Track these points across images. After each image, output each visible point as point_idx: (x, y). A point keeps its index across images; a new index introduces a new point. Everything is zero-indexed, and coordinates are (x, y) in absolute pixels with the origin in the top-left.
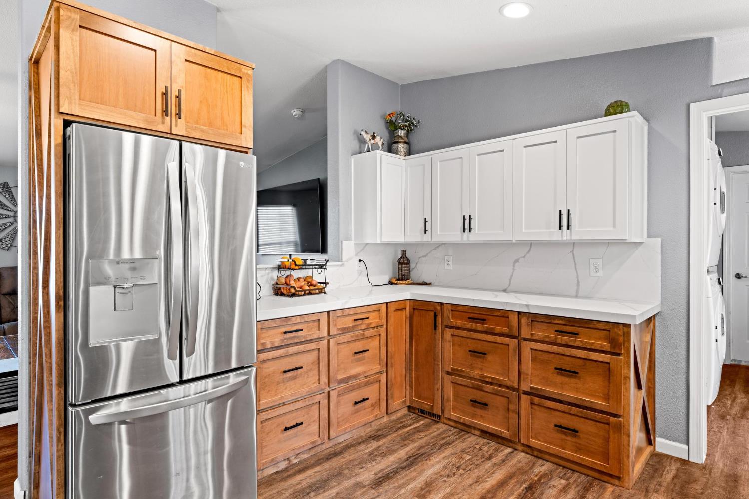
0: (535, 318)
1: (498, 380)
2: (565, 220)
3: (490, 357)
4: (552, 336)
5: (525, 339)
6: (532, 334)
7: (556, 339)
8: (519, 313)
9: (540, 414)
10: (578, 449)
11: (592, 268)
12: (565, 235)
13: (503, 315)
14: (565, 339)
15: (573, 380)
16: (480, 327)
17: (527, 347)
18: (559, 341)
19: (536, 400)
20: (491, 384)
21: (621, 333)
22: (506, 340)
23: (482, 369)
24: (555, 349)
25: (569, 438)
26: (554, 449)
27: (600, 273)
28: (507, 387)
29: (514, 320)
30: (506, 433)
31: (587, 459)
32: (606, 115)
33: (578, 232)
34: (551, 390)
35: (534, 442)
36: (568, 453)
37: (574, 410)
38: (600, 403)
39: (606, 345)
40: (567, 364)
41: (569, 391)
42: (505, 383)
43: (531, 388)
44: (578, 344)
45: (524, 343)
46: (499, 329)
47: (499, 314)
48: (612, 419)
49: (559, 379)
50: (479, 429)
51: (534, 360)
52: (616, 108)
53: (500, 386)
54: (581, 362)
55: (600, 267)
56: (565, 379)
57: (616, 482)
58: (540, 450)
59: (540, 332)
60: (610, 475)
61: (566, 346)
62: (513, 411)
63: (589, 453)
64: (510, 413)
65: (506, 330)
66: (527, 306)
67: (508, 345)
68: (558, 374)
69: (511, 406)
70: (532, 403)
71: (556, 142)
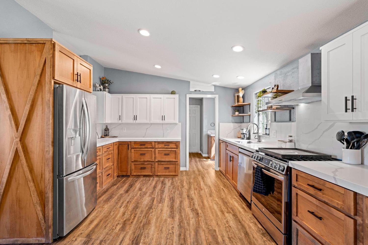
0: (159, 143)
1: (149, 160)
2: (163, 118)
3: (146, 155)
5: (156, 148)
6: (158, 147)
7: (164, 147)
8: (155, 142)
9: (160, 166)
10: (169, 172)
11: (167, 130)
12: (164, 122)
13: (150, 143)
14: (166, 147)
15: (168, 156)
16: (143, 147)
17: (157, 150)
18: (165, 147)
19: (159, 163)
20: (146, 162)
21: (178, 143)
22: (151, 149)
23: (144, 159)
24: (164, 149)
25: (167, 170)
26: (164, 174)
27: (169, 131)
28: (151, 162)
29: (153, 144)
30: (151, 174)
31: (171, 174)
32: (171, 94)
33: (167, 121)
34: (163, 160)
35: (159, 174)
36: (167, 174)
37: (168, 163)
38: (174, 160)
39: (175, 147)
40: (167, 152)
41: (167, 159)
42: (151, 161)
43: (158, 160)
44: (169, 147)
46: (149, 147)
47: (149, 143)
48: (177, 163)
49: (165, 157)
50: (143, 175)
51: (159, 153)
52: (173, 93)
53: (149, 162)
54: (169, 151)
55: (169, 130)
57: (177, 176)
58: (160, 175)
59: (160, 146)
60: (176, 175)
61: (167, 148)
62: (153, 168)
63: (172, 172)
64: (152, 168)
65: (151, 147)
66: (157, 140)
67: (152, 151)
68: (165, 155)
69: (153, 167)
70: (158, 164)
71: (161, 98)
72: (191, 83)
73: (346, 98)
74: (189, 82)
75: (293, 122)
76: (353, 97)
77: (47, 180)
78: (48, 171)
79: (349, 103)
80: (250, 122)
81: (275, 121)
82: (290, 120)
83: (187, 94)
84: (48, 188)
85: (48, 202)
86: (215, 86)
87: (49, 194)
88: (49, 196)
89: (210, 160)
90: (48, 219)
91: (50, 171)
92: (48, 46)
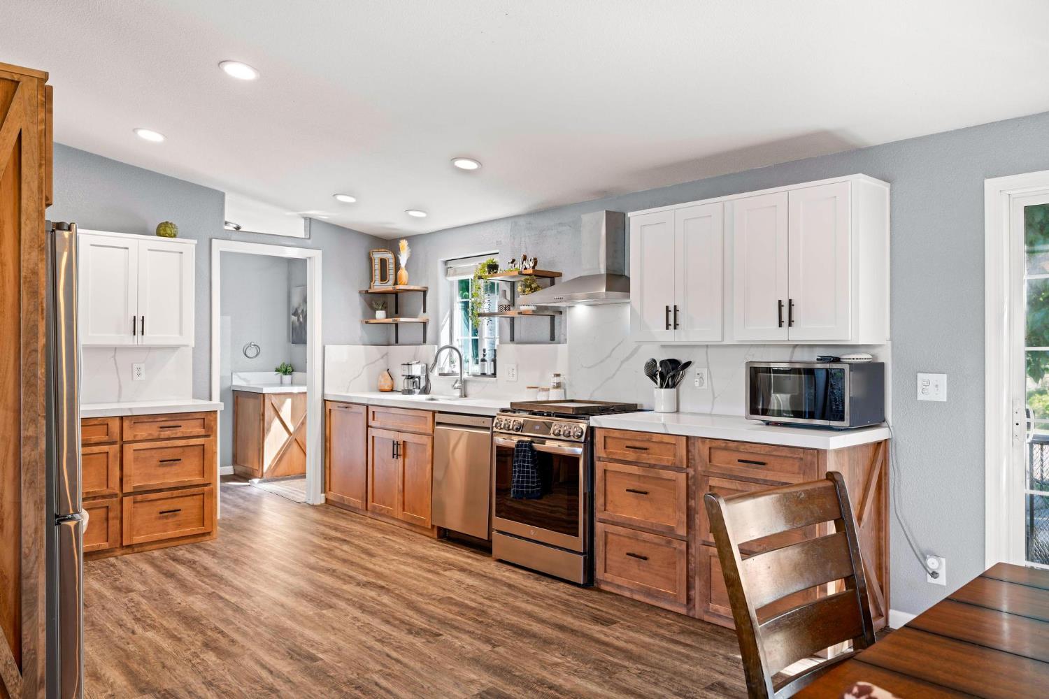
0: (137, 420)
2: (138, 326)
4: (155, 433)
5: (127, 442)
6: (135, 436)
7: (159, 435)
8: (122, 418)
9: (143, 509)
10: (179, 526)
14: (167, 433)
15: (174, 467)
17: (129, 450)
18: (162, 437)
19: (139, 498)
21: (211, 418)
22: (105, 448)
24: (159, 444)
25: (171, 520)
26: (158, 536)
27: (143, 377)
28: (103, 497)
29: (115, 427)
30: (105, 545)
31: (188, 531)
34: (154, 483)
35: (138, 539)
36: (170, 534)
37: (176, 493)
38: (197, 479)
39: (202, 432)
40: (168, 454)
41: (171, 477)
42: (104, 493)
43: (134, 487)
44: (179, 435)
45: (126, 447)
46: (95, 438)
47: (96, 422)
48: (206, 488)
49: (161, 470)
51: (136, 459)
52: (164, 230)
53: (94, 498)
54: (181, 449)
55: (142, 371)
56: (167, 469)
57: (207, 538)
58: (141, 545)
59: (143, 431)
60: (204, 534)
61: (169, 439)
62: (113, 518)
63: (187, 524)
64: (110, 522)
65: (105, 438)
66: (130, 409)
67: (108, 453)
68: (160, 466)
69: (111, 515)
70: (134, 503)
71: (127, 248)
72: (228, 198)
73: (667, 307)
74: (223, 194)
75: (559, 343)
76: (675, 306)
77: (31, 530)
78: (32, 505)
79: (671, 315)
80: (425, 341)
81: (512, 339)
82: (553, 338)
83: (213, 240)
84: (33, 558)
85: (34, 603)
86: (310, 221)
87: (37, 577)
88: (36, 585)
89: (260, 482)
90: (35, 661)
91: (41, 502)
92: (26, 92)
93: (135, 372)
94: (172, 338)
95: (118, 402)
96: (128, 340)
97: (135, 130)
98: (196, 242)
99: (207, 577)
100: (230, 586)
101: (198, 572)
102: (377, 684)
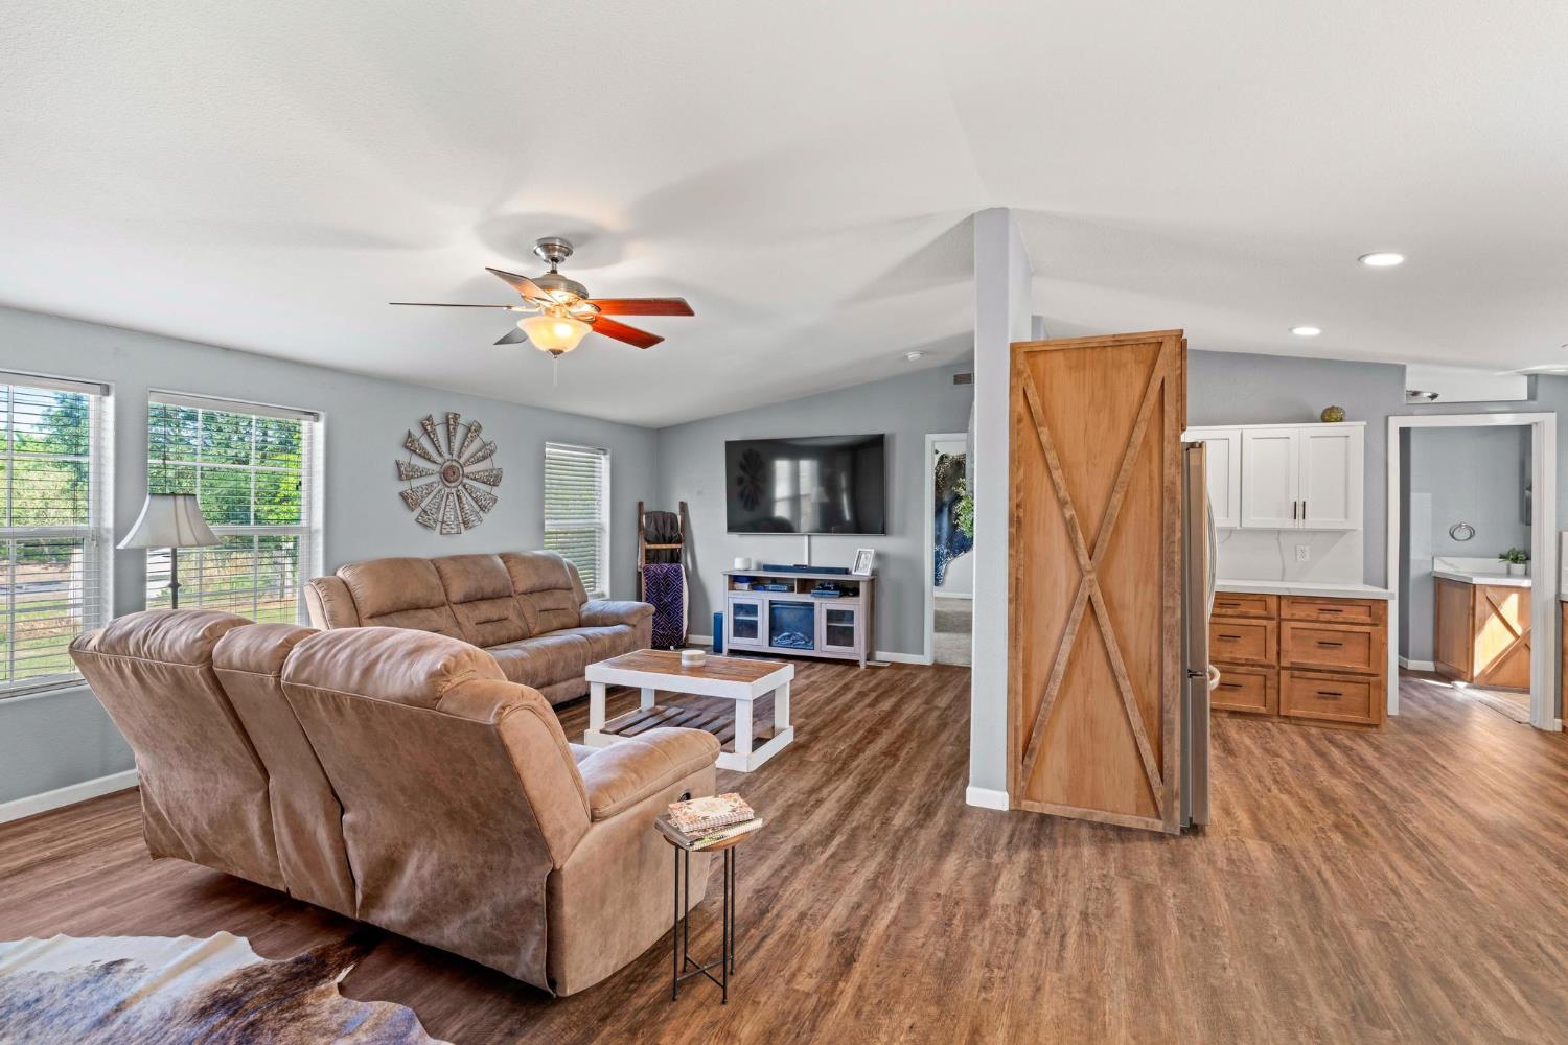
0: (1295, 600)
1: (1253, 660)
2: (1299, 510)
3: (1241, 641)
4: (1314, 615)
5: (1285, 620)
6: (1293, 615)
7: (1318, 617)
8: (1279, 597)
9: (1300, 685)
10: (1340, 710)
12: (1299, 524)
13: (1261, 598)
14: (1328, 616)
15: (1335, 651)
16: (1230, 612)
17: (1287, 627)
18: (1321, 619)
19: (1297, 673)
20: (1242, 665)
21: (1379, 606)
22: (1263, 622)
23: (1231, 652)
24: (1317, 626)
25: (1330, 702)
26: (1316, 714)
27: (1308, 558)
28: (1263, 666)
29: (1273, 604)
30: (1262, 710)
31: (1351, 717)
33: (1313, 521)
34: (1312, 662)
35: (1294, 712)
36: (1330, 715)
37: (1336, 676)
38: (1362, 667)
39: (1369, 620)
40: (1327, 637)
41: (1331, 660)
42: (1262, 662)
43: (1292, 663)
44: (1341, 619)
45: (1283, 624)
46: (1253, 612)
47: (1255, 598)
48: (1373, 679)
49: (1321, 652)
50: (1227, 711)
51: (1293, 637)
52: (1330, 415)
53: (1253, 665)
54: (1341, 635)
55: (1307, 553)
56: (1327, 652)
57: (1373, 730)
58: (1298, 718)
59: (1301, 611)
60: (1370, 726)
61: (1329, 622)
62: (1270, 688)
63: (1351, 711)
64: (1268, 690)
65: (1263, 613)
66: (1288, 589)
67: (1266, 627)
68: (1319, 647)
69: (1268, 684)
70: (1292, 677)
71: (1288, 438)
72: (1409, 370)
74: (1403, 368)
77: (1170, 677)
78: (1170, 657)
83: (1391, 418)
84: (1171, 698)
85: (1172, 732)
86: (1534, 378)
87: (1174, 714)
88: (1173, 719)
89: (1467, 687)
90: (1172, 776)
91: (1177, 657)
92: (1169, 348)
93: (1299, 553)
94: (1338, 523)
95: (1282, 580)
96: (1289, 523)
97: (1291, 330)
98: (1365, 423)
99: (1359, 766)
100: (1383, 783)
101: (1352, 760)
102: (1539, 945)
